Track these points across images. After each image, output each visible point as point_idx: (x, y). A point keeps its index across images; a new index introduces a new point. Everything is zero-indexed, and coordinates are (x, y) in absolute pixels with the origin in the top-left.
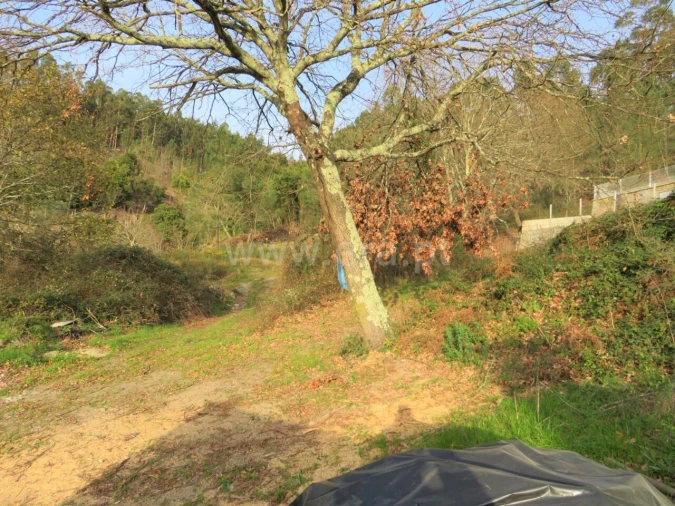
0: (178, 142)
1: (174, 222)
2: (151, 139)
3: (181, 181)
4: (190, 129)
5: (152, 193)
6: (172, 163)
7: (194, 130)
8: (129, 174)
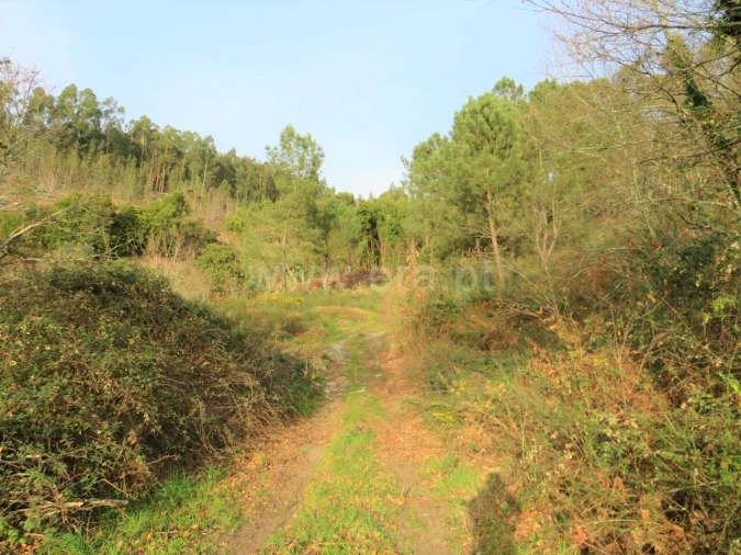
0: (233, 184)
1: (227, 265)
2: (202, 180)
3: (236, 222)
4: (245, 169)
5: (201, 237)
6: (225, 206)
7: (250, 169)
8: (174, 215)
